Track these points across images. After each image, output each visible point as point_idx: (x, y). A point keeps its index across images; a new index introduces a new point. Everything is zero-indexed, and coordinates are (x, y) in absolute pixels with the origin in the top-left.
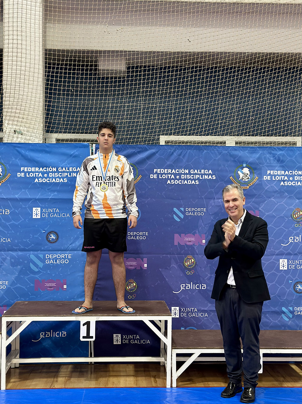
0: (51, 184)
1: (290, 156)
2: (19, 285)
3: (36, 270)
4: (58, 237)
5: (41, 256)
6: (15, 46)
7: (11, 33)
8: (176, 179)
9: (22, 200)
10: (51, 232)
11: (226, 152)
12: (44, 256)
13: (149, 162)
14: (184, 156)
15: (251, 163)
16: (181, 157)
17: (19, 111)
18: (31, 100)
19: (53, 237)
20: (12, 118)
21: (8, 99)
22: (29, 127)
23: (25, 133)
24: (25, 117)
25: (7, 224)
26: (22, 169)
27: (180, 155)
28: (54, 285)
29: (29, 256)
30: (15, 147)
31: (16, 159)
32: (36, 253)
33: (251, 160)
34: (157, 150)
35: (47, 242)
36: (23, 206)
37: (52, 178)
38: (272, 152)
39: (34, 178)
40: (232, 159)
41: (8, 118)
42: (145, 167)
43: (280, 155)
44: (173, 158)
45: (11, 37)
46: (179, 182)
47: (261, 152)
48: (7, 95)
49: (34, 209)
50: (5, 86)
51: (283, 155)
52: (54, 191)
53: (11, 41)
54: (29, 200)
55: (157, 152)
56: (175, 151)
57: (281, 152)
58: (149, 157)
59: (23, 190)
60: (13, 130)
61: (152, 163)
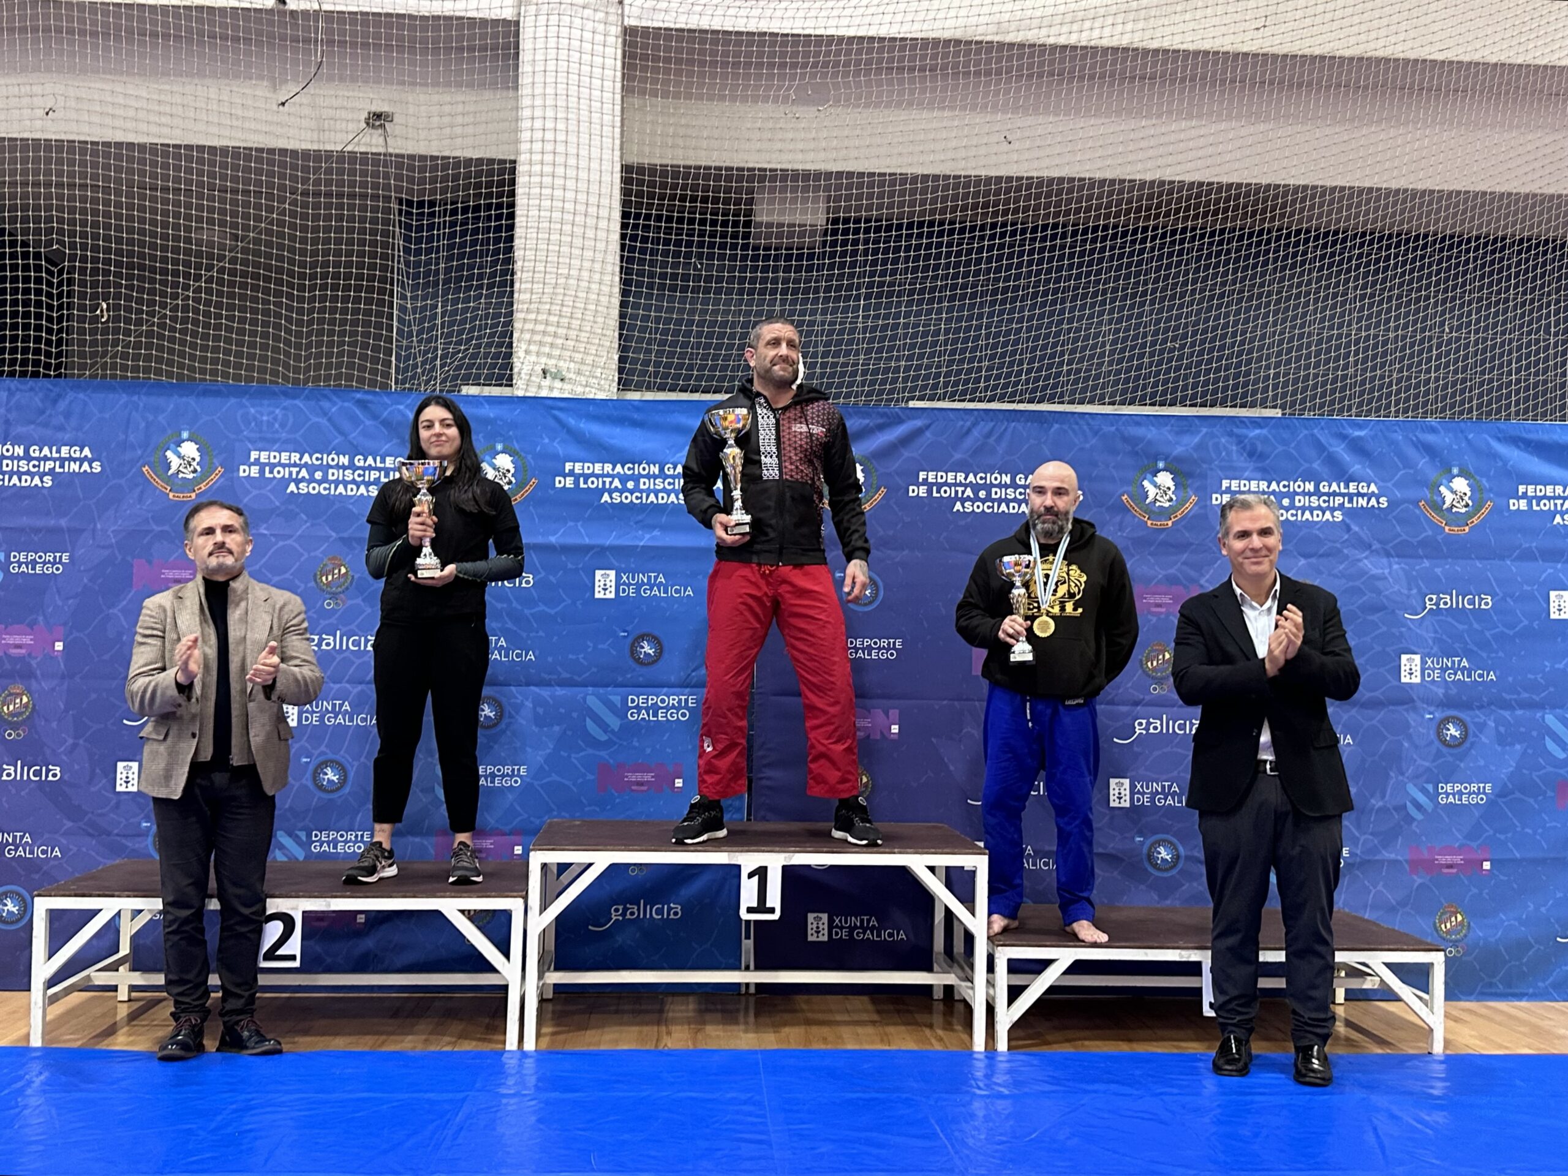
0: (643, 507)
1: (1285, 442)
2: (555, 777)
3: (603, 737)
4: (661, 649)
5: (616, 699)
6: (549, 147)
7: (538, 113)
8: (977, 498)
9: (566, 549)
10: (642, 637)
11: (1113, 429)
12: (625, 701)
13: (906, 453)
14: (999, 440)
15: (1178, 460)
16: (992, 440)
17: (556, 319)
18: (588, 291)
19: (647, 649)
20: (537, 338)
21: (529, 286)
22: (583, 363)
23: (572, 376)
24: (573, 334)
25: (527, 612)
26: (568, 466)
27: (989, 435)
28: (648, 777)
29: (584, 699)
30: (552, 408)
31: (552, 440)
32: (601, 690)
33: (1178, 450)
34: (927, 422)
35: (631, 662)
36: (570, 566)
37: (648, 492)
38: (1235, 430)
39: (600, 492)
40: (1128, 448)
41: (527, 336)
42: (895, 465)
43: (1258, 437)
44: (969, 442)
45: (538, 124)
46: (985, 508)
47: (1204, 430)
48: (525, 275)
49: (599, 574)
50: (522, 252)
51: (1265, 440)
52: (653, 527)
53: (538, 135)
54: (586, 549)
55: (928, 427)
56: (974, 425)
57: (1257, 431)
58: (905, 441)
59: (571, 524)
60: (538, 369)
61: (915, 455)
